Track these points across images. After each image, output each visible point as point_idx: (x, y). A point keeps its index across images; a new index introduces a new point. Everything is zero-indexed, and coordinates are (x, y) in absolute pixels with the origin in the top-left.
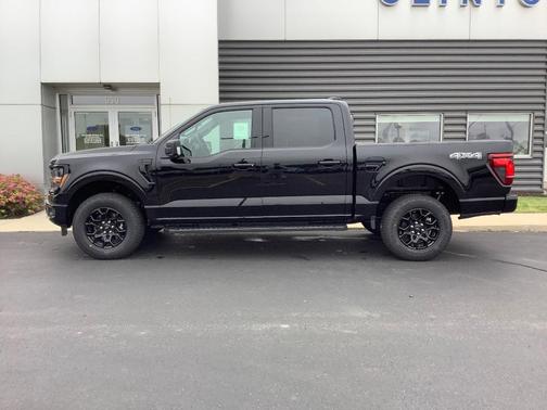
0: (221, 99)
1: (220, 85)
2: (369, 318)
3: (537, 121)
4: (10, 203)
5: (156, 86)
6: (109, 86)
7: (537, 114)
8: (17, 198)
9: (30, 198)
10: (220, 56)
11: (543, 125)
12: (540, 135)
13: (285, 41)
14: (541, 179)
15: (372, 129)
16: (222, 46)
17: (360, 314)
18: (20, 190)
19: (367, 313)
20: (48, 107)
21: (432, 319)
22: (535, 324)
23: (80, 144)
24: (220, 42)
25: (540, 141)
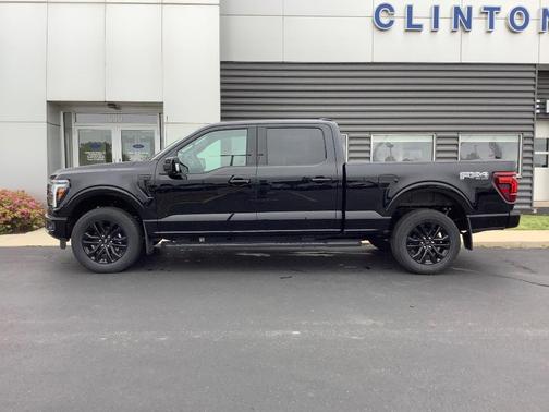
0: (223, 118)
1: (222, 104)
2: (374, 326)
3: (527, 141)
4: (16, 218)
5: (160, 106)
6: (113, 105)
7: (526, 135)
8: (23, 213)
9: (35, 213)
10: (222, 76)
11: (532, 145)
12: (529, 155)
13: (283, 63)
14: (531, 198)
15: (366, 148)
16: (224, 66)
17: (364, 322)
18: (26, 206)
19: (371, 321)
20: (52, 124)
21: (433, 327)
22: (528, 331)
23: (83, 160)
24: (222, 63)
25: (529, 161)
